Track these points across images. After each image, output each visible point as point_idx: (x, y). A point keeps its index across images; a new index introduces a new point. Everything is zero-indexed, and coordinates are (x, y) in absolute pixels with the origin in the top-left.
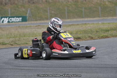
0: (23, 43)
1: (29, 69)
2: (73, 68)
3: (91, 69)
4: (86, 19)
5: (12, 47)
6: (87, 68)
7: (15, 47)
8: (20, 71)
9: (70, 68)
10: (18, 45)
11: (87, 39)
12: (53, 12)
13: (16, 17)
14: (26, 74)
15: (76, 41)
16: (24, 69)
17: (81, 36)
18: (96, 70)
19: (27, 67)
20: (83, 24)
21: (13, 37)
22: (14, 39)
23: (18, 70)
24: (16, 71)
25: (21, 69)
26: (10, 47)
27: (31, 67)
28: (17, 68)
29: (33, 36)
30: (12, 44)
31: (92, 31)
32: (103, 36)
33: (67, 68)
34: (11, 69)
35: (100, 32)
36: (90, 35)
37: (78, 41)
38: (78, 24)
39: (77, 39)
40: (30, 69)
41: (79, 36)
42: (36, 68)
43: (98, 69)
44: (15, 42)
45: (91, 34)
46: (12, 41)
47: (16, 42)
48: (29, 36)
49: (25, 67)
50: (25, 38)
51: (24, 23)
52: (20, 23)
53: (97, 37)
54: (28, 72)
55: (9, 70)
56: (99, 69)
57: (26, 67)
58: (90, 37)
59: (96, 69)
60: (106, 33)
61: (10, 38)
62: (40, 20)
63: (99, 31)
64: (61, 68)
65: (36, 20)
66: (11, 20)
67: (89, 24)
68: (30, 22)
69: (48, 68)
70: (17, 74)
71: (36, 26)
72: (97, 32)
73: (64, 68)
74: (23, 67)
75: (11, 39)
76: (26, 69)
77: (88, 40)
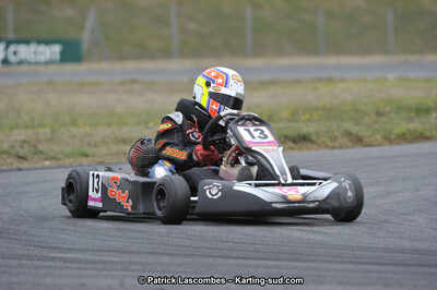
0: (68, 150)
1: (99, 258)
2: (285, 260)
3: (358, 267)
4: (331, 60)
5: (21, 166)
6: (343, 262)
7: (36, 169)
8: (62, 269)
9: (271, 263)
10: (46, 159)
11: (337, 144)
12: (192, 26)
13: (39, 42)
14: (84, 281)
15: (292, 149)
16: (78, 261)
17: (311, 130)
18: (380, 272)
19: (88, 250)
20: (319, 80)
21: (27, 127)
22: (30, 132)
23: (52, 263)
24: (43, 267)
25: (65, 260)
26: (15, 166)
27: (104, 251)
28: (45, 252)
29: (110, 125)
30: (21, 153)
31: (357, 111)
32: (404, 134)
33: (256, 262)
34: (19, 257)
35: (393, 115)
36: (349, 126)
37: (300, 149)
38: (298, 82)
39: (294, 141)
40: (102, 262)
41: (305, 129)
42: (126, 258)
43: (387, 268)
44: (35, 146)
45: (356, 124)
46: (24, 141)
47: (40, 147)
48: (95, 125)
49: (78, 250)
50: (74, 130)
51: (69, 67)
52: (53, 68)
53: (378, 137)
54: (96, 272)
55: (14, 262)
56: (391, 268)
57: (84, 250)
58: (351, 134)
59: (382, 268)
60: (416, 120)
61: (12, 129)
62: (138, 57)
63: (389, 113)
64: (232, 261)
65: (121, 58)
66: (15, 53)
67: (343, 80)
68: (95, 66)
69: (176, 260)
70: (49, 280)
71: (123, 83)
72: (380, 114)
73: (242, 261)
74: (70, 250)
75: (19, 135)
76: (87, 262)
77: (341, 147)
